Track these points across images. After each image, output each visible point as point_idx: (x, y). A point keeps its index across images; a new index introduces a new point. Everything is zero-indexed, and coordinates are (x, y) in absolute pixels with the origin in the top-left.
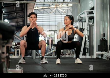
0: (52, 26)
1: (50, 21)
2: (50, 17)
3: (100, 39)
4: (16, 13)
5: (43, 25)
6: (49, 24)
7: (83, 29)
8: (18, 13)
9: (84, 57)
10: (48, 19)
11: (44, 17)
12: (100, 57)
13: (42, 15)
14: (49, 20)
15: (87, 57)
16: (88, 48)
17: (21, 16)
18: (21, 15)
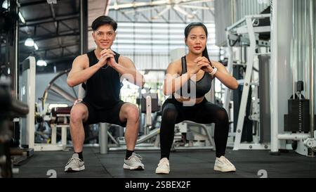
0: (159, 55)
1: (154, 42)
2: (154, 31)
3: (289, 98)
4: (58, 22)
5: (134, 55)
6: (152, 49)
7: (241, 68)
8: (64, 22)
9: (246, 146)
10: (150, 36)
11: (136, 30)
12: (289, 147)
13: (132, 25)
14: (152, 39)
15: (253, 148)
16: (256, 121)
17: (71, 30)
18: (70, 26)
